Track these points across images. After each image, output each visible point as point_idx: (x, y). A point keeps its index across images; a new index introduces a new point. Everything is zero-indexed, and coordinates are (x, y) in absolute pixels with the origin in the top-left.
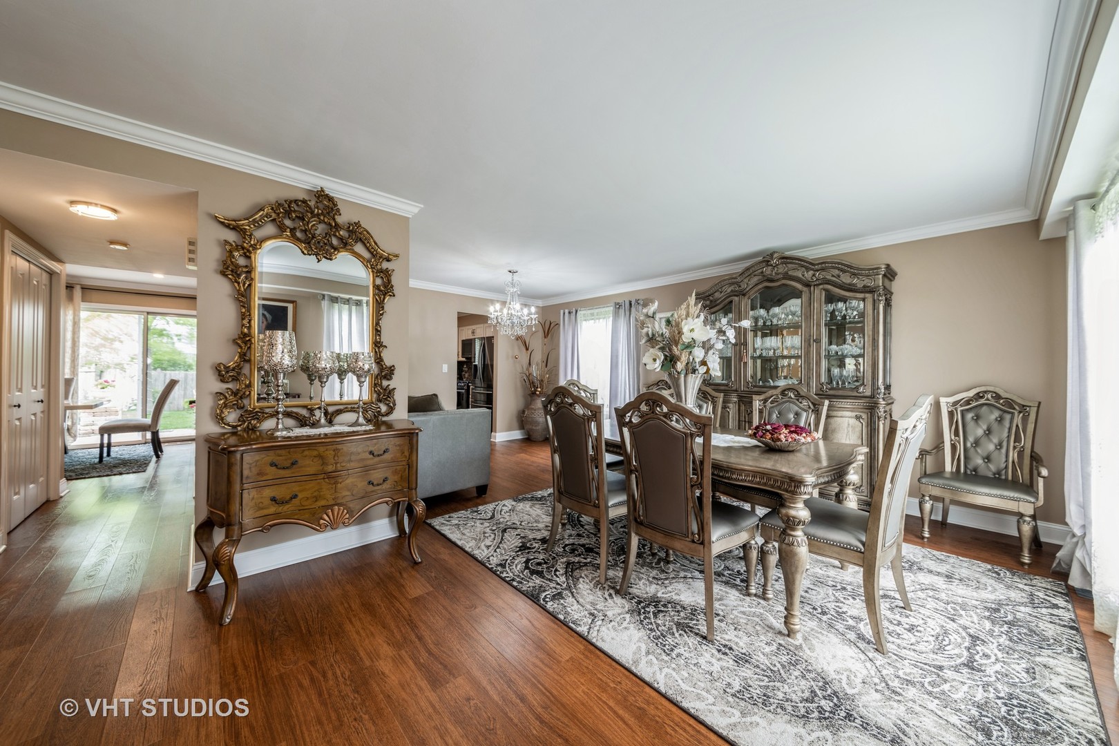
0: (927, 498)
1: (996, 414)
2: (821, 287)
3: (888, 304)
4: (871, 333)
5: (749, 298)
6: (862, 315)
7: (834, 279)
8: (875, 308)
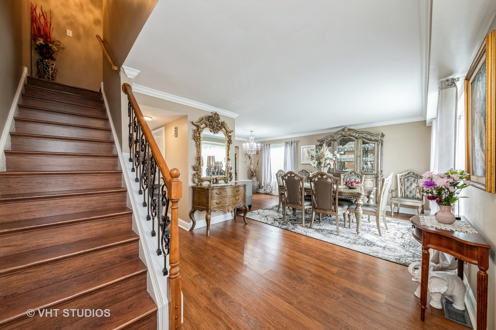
0: (393, 204)
1: (413, 179)
2: (361, 139)
3: (382, 145)
4: (377, 154)
5: (337, 142)
6: (374, 148)
7: (365, 137)
8: (378, 146)
